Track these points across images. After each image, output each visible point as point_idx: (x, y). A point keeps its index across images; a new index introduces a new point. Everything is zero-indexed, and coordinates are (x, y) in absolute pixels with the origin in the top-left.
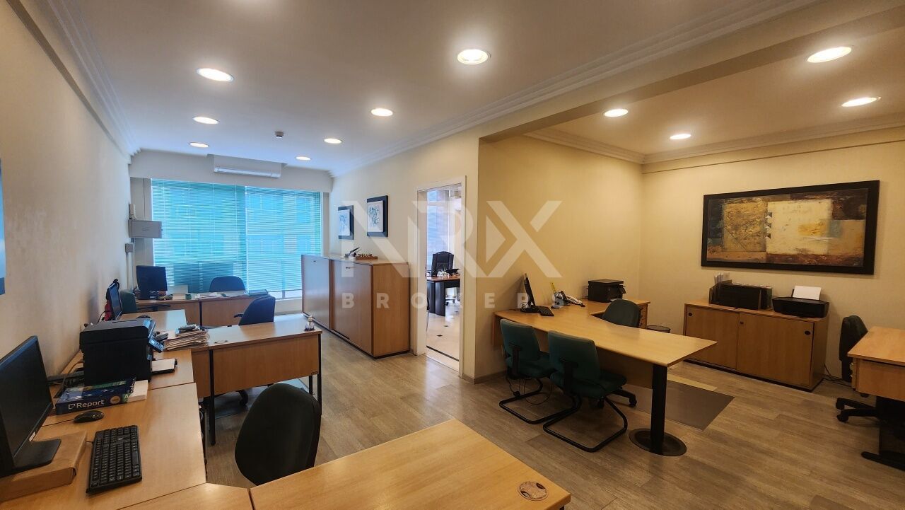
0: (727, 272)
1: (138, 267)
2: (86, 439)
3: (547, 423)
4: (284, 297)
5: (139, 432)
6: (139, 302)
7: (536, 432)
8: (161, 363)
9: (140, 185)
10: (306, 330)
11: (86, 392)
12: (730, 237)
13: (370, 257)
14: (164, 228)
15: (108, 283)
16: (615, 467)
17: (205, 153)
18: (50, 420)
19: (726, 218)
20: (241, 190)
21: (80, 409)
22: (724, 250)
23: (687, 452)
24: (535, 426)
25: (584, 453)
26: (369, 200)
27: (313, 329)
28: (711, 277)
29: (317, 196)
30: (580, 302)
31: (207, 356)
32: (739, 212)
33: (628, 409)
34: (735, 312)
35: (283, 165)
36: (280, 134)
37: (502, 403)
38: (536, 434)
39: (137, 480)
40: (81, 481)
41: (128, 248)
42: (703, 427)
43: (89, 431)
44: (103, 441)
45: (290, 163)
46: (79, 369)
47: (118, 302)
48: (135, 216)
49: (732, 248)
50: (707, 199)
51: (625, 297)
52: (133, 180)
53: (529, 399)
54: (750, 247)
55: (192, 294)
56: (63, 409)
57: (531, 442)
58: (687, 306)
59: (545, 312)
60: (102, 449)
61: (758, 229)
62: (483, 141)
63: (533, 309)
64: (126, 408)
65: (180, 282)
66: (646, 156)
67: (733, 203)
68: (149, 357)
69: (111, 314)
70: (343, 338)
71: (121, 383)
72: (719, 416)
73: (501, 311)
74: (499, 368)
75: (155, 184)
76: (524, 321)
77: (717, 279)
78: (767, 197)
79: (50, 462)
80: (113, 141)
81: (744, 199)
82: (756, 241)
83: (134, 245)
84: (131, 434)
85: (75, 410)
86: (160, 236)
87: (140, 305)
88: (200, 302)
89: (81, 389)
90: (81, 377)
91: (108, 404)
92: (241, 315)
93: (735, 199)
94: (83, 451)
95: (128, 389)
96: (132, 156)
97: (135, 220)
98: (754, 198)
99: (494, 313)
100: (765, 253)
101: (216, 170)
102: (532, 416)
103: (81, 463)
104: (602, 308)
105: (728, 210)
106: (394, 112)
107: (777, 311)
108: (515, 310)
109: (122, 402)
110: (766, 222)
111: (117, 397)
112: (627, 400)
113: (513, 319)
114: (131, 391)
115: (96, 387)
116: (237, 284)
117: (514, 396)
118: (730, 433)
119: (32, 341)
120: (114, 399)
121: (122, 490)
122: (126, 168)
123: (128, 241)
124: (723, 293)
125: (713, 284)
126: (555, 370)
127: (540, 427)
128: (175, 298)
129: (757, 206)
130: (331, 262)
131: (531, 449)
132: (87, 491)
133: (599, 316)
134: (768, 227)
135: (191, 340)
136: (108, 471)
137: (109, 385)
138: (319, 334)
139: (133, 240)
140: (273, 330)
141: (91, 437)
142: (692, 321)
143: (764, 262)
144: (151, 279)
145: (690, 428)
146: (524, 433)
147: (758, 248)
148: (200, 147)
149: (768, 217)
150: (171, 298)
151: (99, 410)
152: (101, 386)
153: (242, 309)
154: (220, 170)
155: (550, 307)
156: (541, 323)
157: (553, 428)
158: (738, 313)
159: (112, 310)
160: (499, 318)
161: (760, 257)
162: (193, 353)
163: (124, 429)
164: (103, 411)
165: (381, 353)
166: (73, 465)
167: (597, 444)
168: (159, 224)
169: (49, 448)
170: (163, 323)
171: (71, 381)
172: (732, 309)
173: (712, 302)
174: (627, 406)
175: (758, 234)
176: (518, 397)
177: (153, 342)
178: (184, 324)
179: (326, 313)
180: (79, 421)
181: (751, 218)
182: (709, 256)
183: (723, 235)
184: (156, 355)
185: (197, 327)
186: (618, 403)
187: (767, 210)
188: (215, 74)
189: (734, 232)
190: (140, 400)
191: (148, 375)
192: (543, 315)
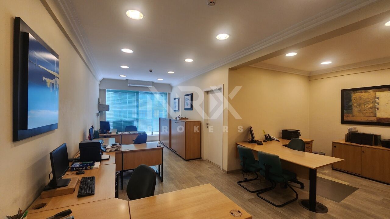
0: (356, 126)
1: (100, 122)
2: (79, 179)
3: (258, 193)
4: (152, 134)
5: (95, 179)
6: (100, 135)
7: (253, 196)
8: (105, 156)
9: (103, 92)
10: (158, 147)
11: (80, 164)
12: (356, 109)
13: (186, 119)
14: (110, 108)
15: (90, 127)
16: (289, 215)
17: (125, 79)
18: (68, 173)
19: (353, 100)
20: (137, 93)
21: (78, 170)
22: (353, 116)
23: (328, 212)
24: (253, 193)
25: (275, 207)
26: (185, 95)
27: (160, 147)
28: (346, 129)
29: (166, 94)
30: (277, 139)
31: (121, 155)
32: (360, 97)
33: (300, 189)
34: (359, 146)
35: (153, 82)
36: (151, 71)
37: (239, 183)
38: (253, 197)
39: (93, 194)
40: (76, 193)
41: (97, 115)
42: (339, 202)
43: (80, 177)
44: (84, 181)
45: (155, 81)
46: (79, 157)
47: (93, 134)
48: (100, 103)
49: (357, 115)
50: (343, 91)
51: (301, 138)
52: (100, 90)
53: (252, 182)
54: (367, 115)
55: (118, 132)
56: (73, 170)
57: (250, 200)
58: (333, 143)
59: (259, 143)
60: (83, 183)
61: (371, 105)
62: (231, 70)
63: (253, 142)
64: (92, 171)
65: (114, 128)
66: (310, 72)
67: (357, 93)
68: (101, 153)
69: (90, 138)
70: (174, 152)
71: (91, 162)
72: (348, 197)
73: (238, 142)
74: (239, 167)
75: (108, 91)
76: (249, 146)
77: (349, 130)
78: (375, 90)
79: (67, 185)
80: (94, 76)
81: (363, 91)
82: (370, 111)
83: (100, 113)
84: (92, 179)
85: (76, 170)
86: (108, 110)
87: (100, 136)
88: (121, 135)
89: (79, 163)
90: (79, 159)
91: (86, 169)
92: (134, 141)
93: (358, 91)
94: (77, 184)
95: (93, 164)
96: (100, 81)
97: (100, 104)
98: (368, 91)
99: (236, 143)
100: (376, 117)
101: (129, 85)
102: (252, 189)
103: (76, 187)
104: (287, 142)
105: (354, 97)
106: (193, 60)
107: (383, 146)
108: (245, 142)
109: (91, 169)
110: (376, 102)
111: (90, 167)
112: (299, 186)
113: (244, 146)
114: (94, 165)
115: (83, 163)
116: (135, 129)
117: (244, 180)
118: (353, 205)
119: (65, 144)
120: (89, 167)
121: (88, 197)
122: (98, 85)
123: (98, 112)
124: (352, 137)
125: (347, 132)
126: (261, 169)
127: (255, 194)
128: (112, 134)
129: (370, 94)
130: (170, 120)
131: (250, 203)
132: (78, 196)
133: (285, 146)
134: (376, 104)
135: (115, 149)
136: (84, 190)
137: (87, 162)
138: (162, 149)
139: (99, 112)
140: (146, 146)
141: (80, 179)
142: (336, 150)
143: (376, 122)
144: (105, 126)
145: (331, 201)
146: (248, 196)
147: (372, 115)
148: (123, 77)
149: (377, 99)
150: (111, 134)
151: (84, 171)
152: (85, 163)
153: (135, 138)
154: (130, 85)
155: (262, 141)
156: (257, 148)
157: (261, 195)
158: (361, 147)
159: (90, 137)
160: (237, 145)
161: (373, 119)
162: (116, 153)
163: (91, 177)
164: (85, 171)
165: (189, 158)
166: (74, 187)
167: (281, 204)
168: (108, 106)
169: (67, 181)
170: (108, 142)
171: (76, 160)
172: (358, 145)
173: (347, 141)
174: (299, 188)
175: (371, 108)
176: (246, 180)
177: (102, 148)
178: (114, 143)
179: (168, 141)
180: (77, 174)
181: (367, 100)
182: (345, 119)
183: (352, 109)
184: (104, 153)
185: (118, 144)
186: (293, 186)
187: (376, 96)
188: (127, 51)
189: (358, 107)
190: (97, 168)
191: (100, 160)
192: (258, 144)
